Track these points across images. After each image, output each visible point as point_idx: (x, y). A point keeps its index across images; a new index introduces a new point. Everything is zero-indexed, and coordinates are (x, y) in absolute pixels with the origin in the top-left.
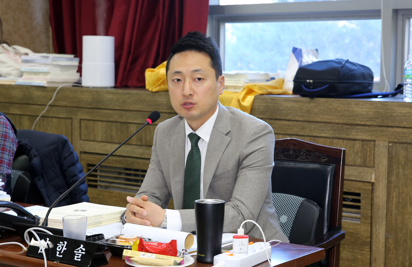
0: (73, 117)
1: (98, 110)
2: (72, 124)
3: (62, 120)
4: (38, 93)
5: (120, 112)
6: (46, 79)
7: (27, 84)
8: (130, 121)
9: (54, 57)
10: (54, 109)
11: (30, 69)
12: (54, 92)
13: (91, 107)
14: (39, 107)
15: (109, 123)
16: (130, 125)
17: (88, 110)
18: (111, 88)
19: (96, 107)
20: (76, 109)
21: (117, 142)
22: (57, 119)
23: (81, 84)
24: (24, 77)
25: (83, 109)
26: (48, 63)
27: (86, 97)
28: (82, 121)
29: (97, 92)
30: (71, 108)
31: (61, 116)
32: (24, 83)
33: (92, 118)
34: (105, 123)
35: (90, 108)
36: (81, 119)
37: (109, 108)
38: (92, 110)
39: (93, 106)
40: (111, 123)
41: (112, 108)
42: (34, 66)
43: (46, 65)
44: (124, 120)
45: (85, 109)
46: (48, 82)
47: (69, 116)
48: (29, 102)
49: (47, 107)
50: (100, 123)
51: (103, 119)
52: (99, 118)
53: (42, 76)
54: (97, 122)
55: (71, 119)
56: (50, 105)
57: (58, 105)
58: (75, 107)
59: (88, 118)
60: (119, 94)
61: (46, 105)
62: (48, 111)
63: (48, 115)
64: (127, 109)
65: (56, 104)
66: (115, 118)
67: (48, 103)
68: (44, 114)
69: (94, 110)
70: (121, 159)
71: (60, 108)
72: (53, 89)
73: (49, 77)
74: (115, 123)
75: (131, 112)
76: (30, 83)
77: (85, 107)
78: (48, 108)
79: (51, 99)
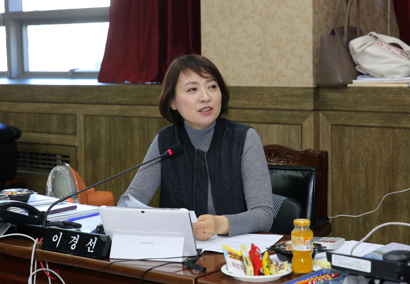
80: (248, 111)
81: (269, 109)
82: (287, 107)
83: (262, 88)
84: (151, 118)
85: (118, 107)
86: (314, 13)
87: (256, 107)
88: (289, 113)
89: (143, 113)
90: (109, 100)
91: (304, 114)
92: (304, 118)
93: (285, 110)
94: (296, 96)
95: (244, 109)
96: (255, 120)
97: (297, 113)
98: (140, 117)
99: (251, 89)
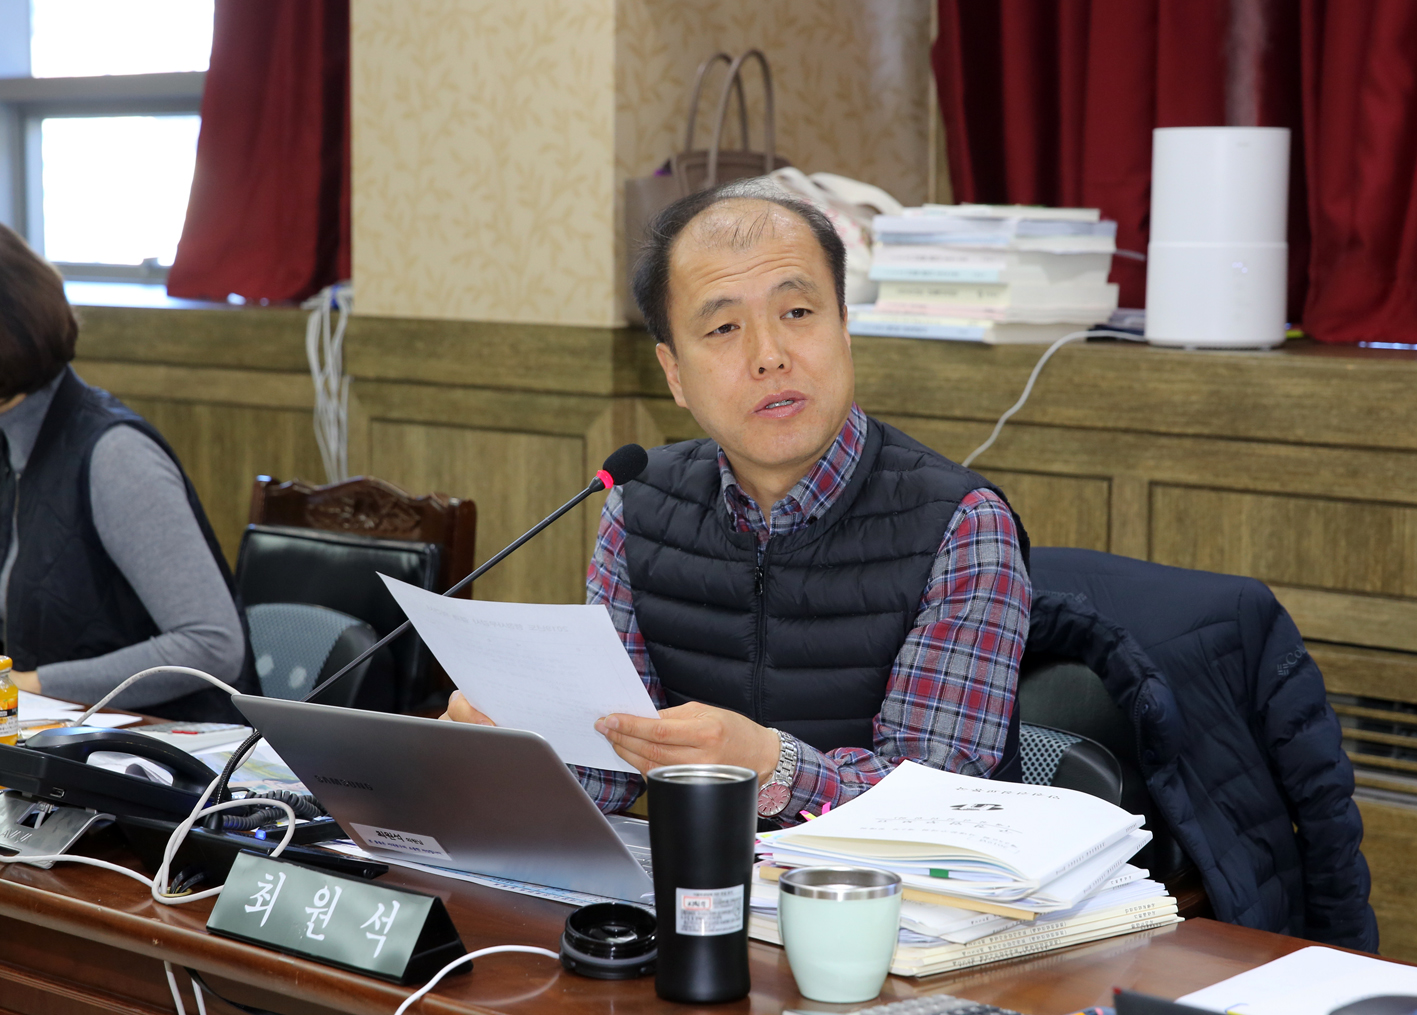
0: (1114, 471)
1: (1235, 446)
2: (1109, 504)
3: (1065, 482)
4: (954, 371)
5: (1346, 455)
6: (990, 311)
7: (902, 333)
8: (1397, 495)
9: (1025, 220)
10: (1028, 437)
11: (915, 273)
12: (1033, 366)
13: (1206, 431)
14: (959, 428)
15: (1292, 503)
16: (1395, 512)
17: (1188, 443)
18: (1275, 348)
19: (1228, 432)
20: (1130, 438)
21: (1329, 583)
22: (1038, 479)
23: (1141, 332)
24: (882, 302)
25: (1164, 441)
26: (1000, 245)
27: (1179, 388)
28: (1159, 491)
29: (1236, 368)
30: (1107, 436)
31: (1057, 467)
32: (890, 328)
33: (1209, 479)
34: (1270, 500)
35: (1197, 436)
36: (1153, 484)
37: (1291, 438)
38: (1207, 446)
39: (1217, 425)
40: (1302, 502)
41: (1308, 439)
42: (933, 258)
43: (989, 252)
44: (1368, 490)
45: (1175, 442)
46: (1000, 326)
47: (1099, 470)
48: (911, 407)
49: (999, 427)
50: (1248, 499)
51: (1260, 486)
52: (1244, 481)
53: (968, 301)
54: (1233, 497)
55: (1109, 479)
56: (1009, 422)
57: (1046, 419)
58: (1126, 431)
59: (1193, 478)
60: (1343, 376)
61: (995, 422)
62: (998, 446)
63: (1001, 464)
64: (1384, 442)
65: (1038, 417)
66: (1324, 480)
67: (1003, 412)
68: (982, 455)
69: (1221, 445)
70: (1352, 657)
71: (1055, 432)
72: (1027, 355)
73: (1003, 305)
74: (1321, 504)
75: (1403, 456)
76: (918, 329)
77: (1176, 430)
78: (1001, 432)
79: (1014, 396)
80: (458, 395)
81: (509, 389)
82: (551, 383)
83: (493, 327)
84: (241, 406)
85: (161, 372)
86: (621, 108)
87: (479, 381)
88: (556, 402)
89: (222, 392)
90: (141, 351)
91: (589, 405)
92: (590, 417)
93: (548, 392)
94: (574, 352)
95: (453, 386)
96: (477, 420)
97: (572, 402)
98: (215, 404)
99: (467, 329)
